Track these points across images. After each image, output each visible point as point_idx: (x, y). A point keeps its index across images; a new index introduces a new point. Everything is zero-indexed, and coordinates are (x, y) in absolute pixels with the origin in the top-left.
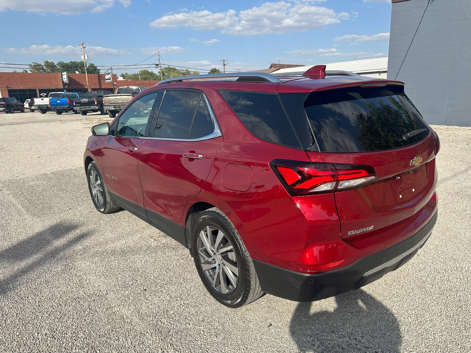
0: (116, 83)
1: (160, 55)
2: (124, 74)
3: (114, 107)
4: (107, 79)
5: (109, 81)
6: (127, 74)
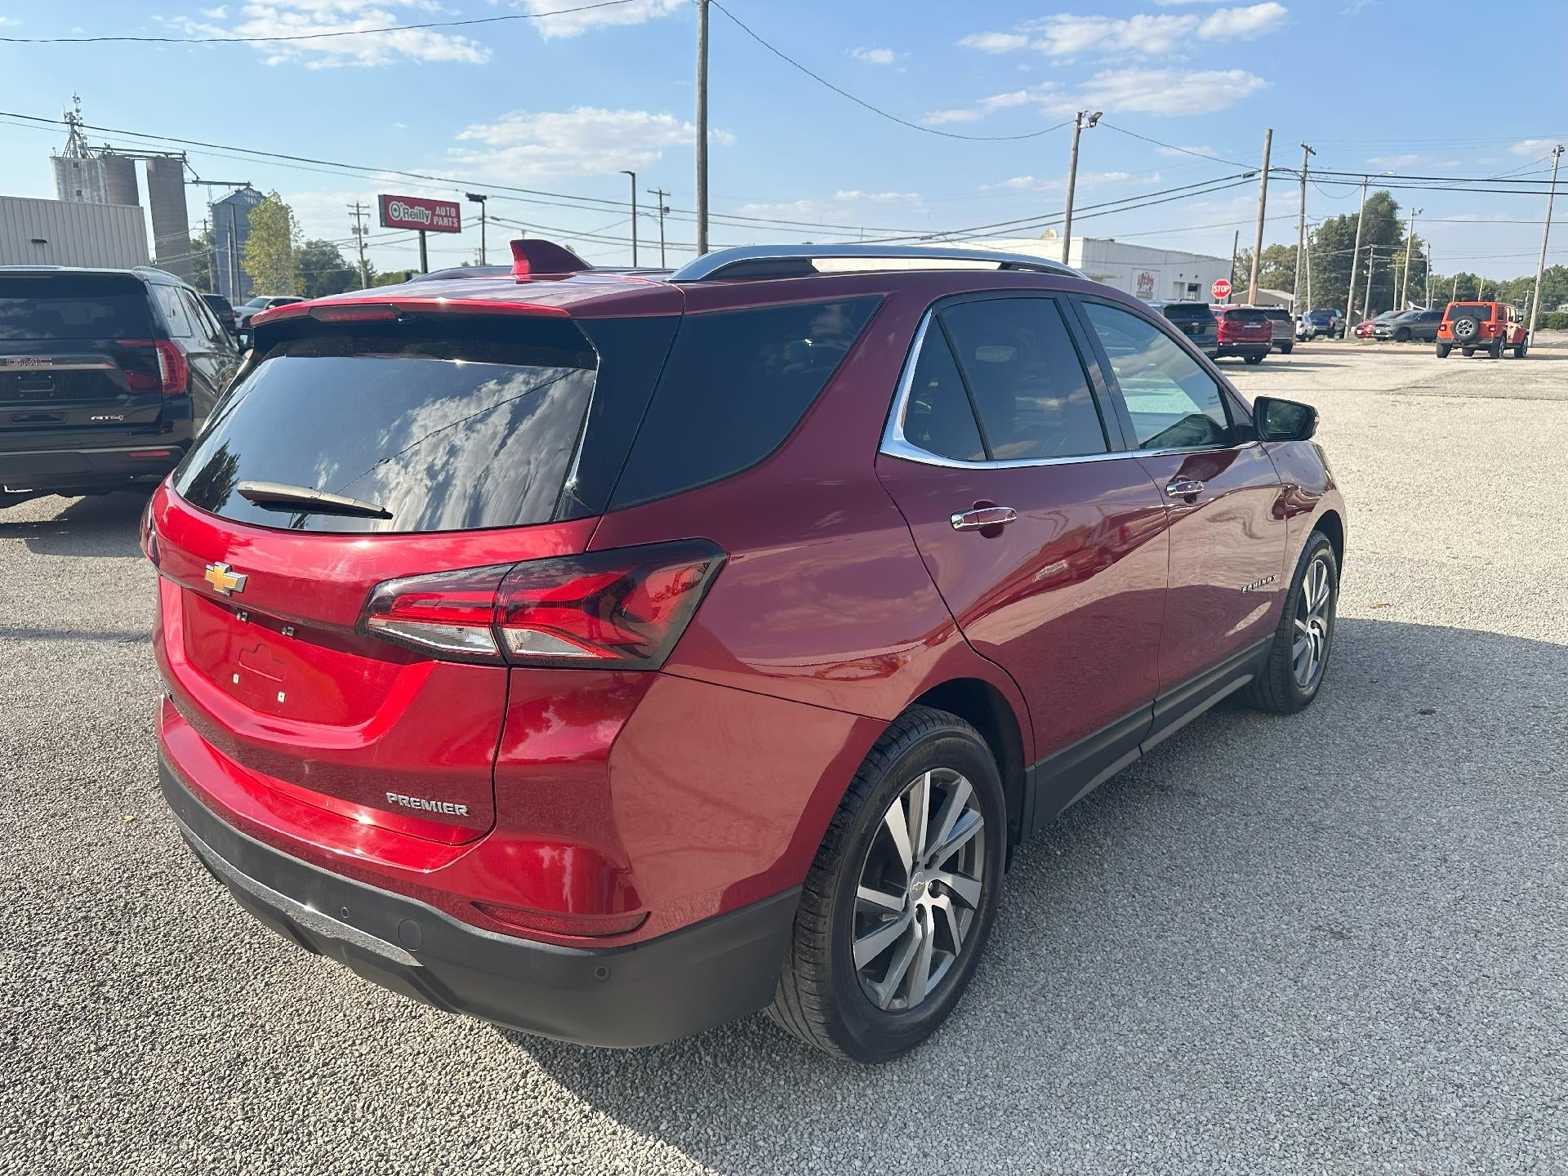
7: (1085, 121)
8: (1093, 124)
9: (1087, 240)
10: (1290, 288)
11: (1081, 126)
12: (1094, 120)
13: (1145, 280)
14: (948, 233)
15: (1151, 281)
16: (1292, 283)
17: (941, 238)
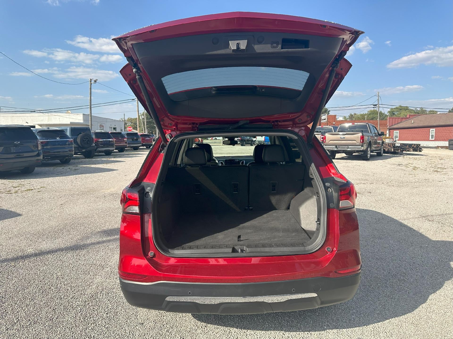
0: (335, 123)
1: (379, 95)
2: (353, 114)
3: (336, 147)
4: (323, 120)
5: (324, 121)
6: (355, 114)
7: (93, 82)
8: (95, 82)
9: (84, 114)
10: (136, 129)
11: (92, 83)
12: (95, 81)
13: (101, 126)
14: (41, 110)
15: (103, 126)
16: (137, 128)
17: (39, 111)
